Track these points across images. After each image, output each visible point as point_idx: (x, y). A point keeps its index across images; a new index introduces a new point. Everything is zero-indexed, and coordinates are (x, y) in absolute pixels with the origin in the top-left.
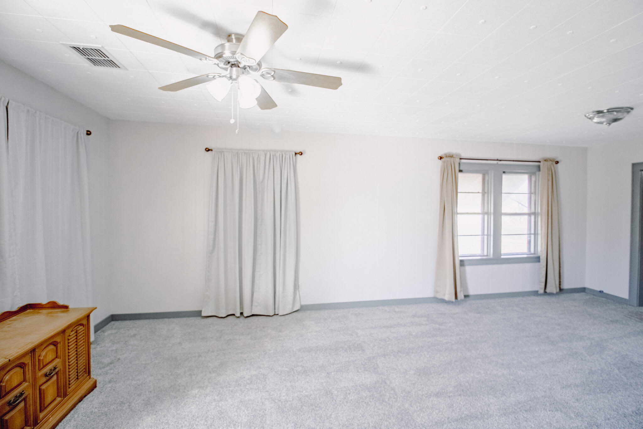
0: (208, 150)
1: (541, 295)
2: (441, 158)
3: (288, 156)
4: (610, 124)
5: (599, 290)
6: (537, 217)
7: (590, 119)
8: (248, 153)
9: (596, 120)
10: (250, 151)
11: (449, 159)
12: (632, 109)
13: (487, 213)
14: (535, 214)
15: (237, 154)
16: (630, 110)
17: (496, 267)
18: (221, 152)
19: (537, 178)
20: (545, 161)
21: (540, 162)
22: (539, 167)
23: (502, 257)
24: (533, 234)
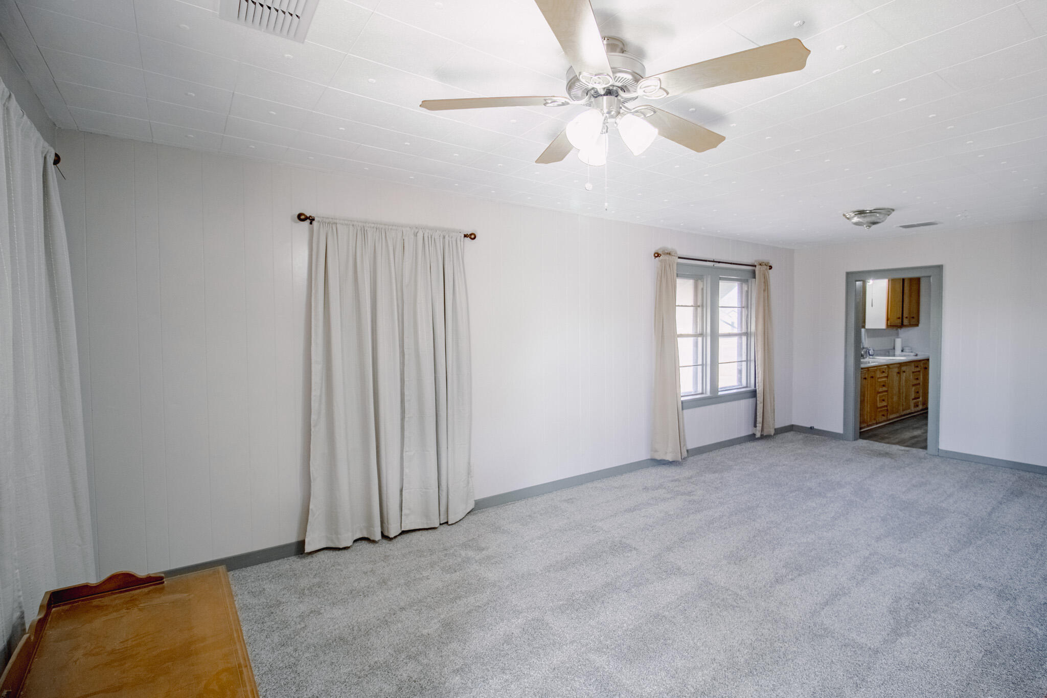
0: (301, 217)
1: (758, 439)
2: (657, 255)
3: (454, 239)
4: (870, 227)
5: (809, 426)
6: (749, 338)
7: (848, 219)
8: (383, 229)
9: (856, 219)
10: (387, 227)
11: (667, 257)
12: (893, 210)
13: (701, 335)
14: (747, 334)
15: (362, 230)
16: (891, 211)
17: (713, 407)
18: (332, 223)
19: (750, 287)
20: (761, 265)
21: (755, 266)
22: (754, 272)
23: (720, 393)
24: (744, 361)
